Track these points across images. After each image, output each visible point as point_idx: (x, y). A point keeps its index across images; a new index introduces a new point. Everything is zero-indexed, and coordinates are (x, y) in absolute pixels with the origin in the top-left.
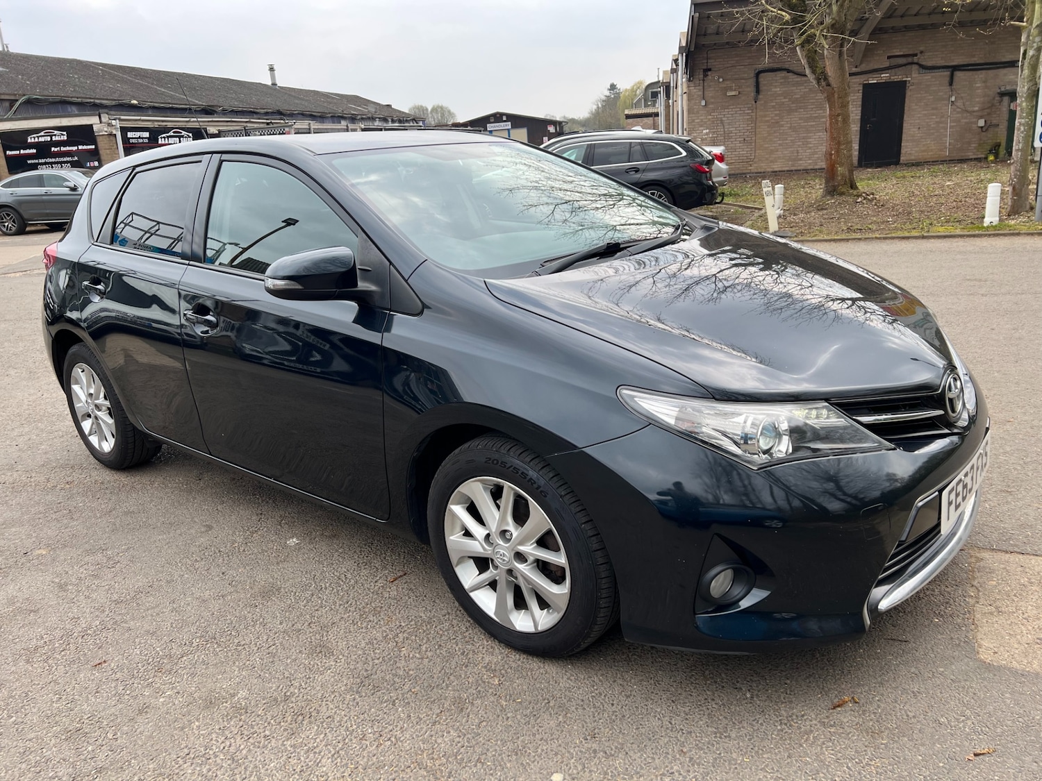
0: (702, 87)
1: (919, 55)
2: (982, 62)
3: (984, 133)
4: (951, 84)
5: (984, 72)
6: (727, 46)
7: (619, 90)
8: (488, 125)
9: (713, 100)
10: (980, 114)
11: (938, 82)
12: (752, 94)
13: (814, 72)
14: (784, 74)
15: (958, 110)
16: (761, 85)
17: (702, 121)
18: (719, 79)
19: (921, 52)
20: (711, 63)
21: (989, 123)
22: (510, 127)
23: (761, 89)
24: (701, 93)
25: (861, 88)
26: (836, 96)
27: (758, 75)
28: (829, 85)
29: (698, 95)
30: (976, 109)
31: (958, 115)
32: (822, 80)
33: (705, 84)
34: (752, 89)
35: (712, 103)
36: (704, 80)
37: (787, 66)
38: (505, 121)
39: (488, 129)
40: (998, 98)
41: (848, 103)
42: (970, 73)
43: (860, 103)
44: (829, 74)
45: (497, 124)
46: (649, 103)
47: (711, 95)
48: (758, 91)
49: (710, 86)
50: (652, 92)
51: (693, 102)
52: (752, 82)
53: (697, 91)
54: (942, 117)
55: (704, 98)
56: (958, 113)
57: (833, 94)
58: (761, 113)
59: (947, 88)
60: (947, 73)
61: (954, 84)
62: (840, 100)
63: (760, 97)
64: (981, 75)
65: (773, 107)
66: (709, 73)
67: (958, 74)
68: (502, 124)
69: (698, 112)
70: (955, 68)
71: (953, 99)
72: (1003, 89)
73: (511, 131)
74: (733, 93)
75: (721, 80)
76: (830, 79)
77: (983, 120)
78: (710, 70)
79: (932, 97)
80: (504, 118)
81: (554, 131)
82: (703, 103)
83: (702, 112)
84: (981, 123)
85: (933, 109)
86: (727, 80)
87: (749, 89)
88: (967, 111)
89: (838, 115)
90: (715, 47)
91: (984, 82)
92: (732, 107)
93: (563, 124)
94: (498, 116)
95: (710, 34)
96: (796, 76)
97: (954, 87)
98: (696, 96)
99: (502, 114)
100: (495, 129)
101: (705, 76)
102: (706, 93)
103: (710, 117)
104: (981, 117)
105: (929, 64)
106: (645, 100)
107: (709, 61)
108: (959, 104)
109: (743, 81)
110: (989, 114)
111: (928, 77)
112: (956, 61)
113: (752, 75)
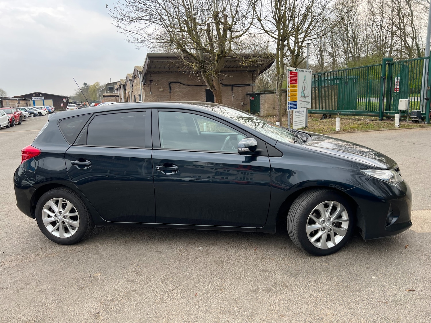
0: (149, 87)
1: (222, 81)
2: (240, 84)
3: (243, 107)
4: (232, 91)
5: (241, 87)
6: (158, 73)
7: (88, 85)
8: (32, 98)
9: (154, 92)
10: (241, 101)
11: (228, 90)
12: (169, 91)
13: (210, 85)
14: (179, 84)
15: (235, 99)
16: (171, 88)
17: (151, 100)
18: (156, 84)
19: (222, 80)
20: (152, 78)
21: (244, 103)
22: (44, 99)
23: (171, 89)
24: (149, 89)
25: (205, 91)
26: (218, 93)
27: (170, 84)
28: (215, 90)
29: (148, 90)
30: (240, 99)
31: (235, 101)
32: (213, 88)
33: (151, 86)
34: (168, 89)
35: (154, 93)
36: (150, 84)
37: (180, 82)
38: (41, 96)
39: (32, 100)
40: (246, 96)
41: (222, 96)
42: (237, 87)
43: (205, 96)
44: (215, 86)
45: (36, 97)
46: (108, 91)
47: (153, 90)
48: (170, 90)
49: (153, 87)
50: (109, 87)
51: (147, 92)
52: (168, 86)
53: (148, 89)
54: (231, 101)
55: (151, 91)
56: (235, 100)
57: (217, 93)
58: (173, 98)
59: (231, 92)
60: (231, 87)
61: (233, 91)
62: (219, 95)
63: (172, 92)
64: (240, 88)
65: (177, 95)
66: (152, 82)
67: (234, 87)
68: (40, 97)
69: (149, 96)
70: (233, 86)
71: (233, 95)
72: (247, 93)
73: (44, 101)
74: (162, 90)
75: (157, 85)
76: (215, 88)
77: (243, 103)
78: (152, 81)
79: (227, 95)
80: (41, 95)
81: (65, 101)
82: (151, 93)
83: (151, 96)
84: (242, 103)
85: (228, 99)
86: (159, 85)
87: (167, 89)
88: (238, 100)
89: (219, 100)
90: (153, 73)
91: (242, 90)
92: (162, 95)
93: (69, 98)
94: (37, 94)
95: (152, 68)
96: (183, 85)
97: (233, 92)
98: (147, 90)
99: (39, 93)
100: (36, 99)
101: (151, 83)
102: (151, 89)
103: (154, 98)
104: (242, 102)
105: (225, 84)
106: (106, 90)
107: (151, 78)
108: (235, 97)
109: (165, 86)
110: (244, 101)
111: (225, 88)
112: (233, 83)
113: (168, 84)
